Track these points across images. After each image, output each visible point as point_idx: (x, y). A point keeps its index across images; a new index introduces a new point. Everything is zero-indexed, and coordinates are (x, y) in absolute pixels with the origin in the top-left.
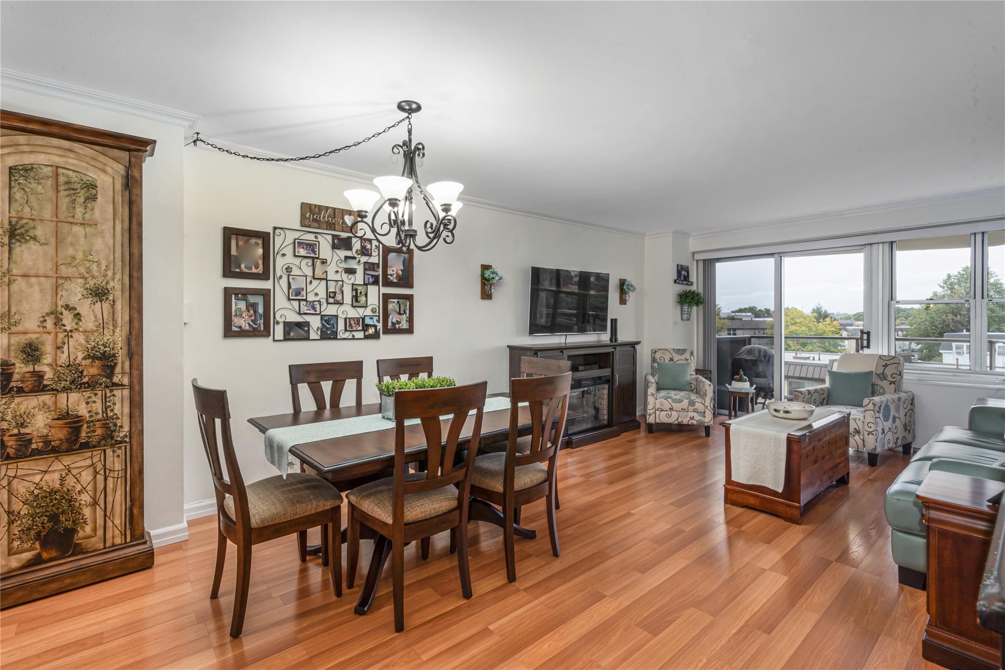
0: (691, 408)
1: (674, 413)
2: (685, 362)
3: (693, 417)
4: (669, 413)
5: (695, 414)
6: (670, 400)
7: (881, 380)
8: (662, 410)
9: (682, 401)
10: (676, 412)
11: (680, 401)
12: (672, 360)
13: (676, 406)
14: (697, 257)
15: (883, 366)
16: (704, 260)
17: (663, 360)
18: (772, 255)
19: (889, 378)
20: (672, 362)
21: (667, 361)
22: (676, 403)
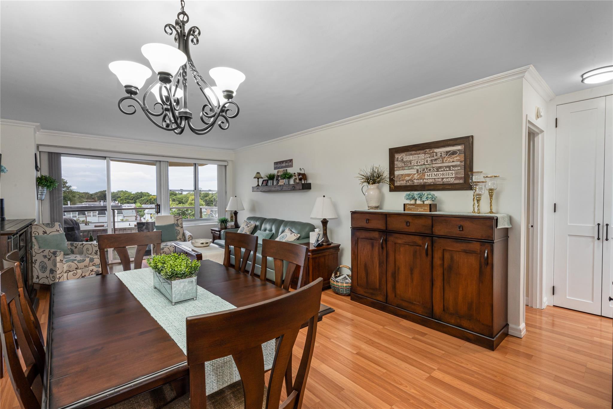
0: (91, 264)
1: (79, 271)
2: (58, 233)
3: (93, 270)
4: (75, 272)
5: (94, 267)
6: (76, 262)
7: (177, 227)
8: (70, 271)
9: (85, 260)
10: (80, 270)
11: (84, 261)
12: (45, 232)
13: (81, 265)
14: (41, 149)
15: (177, 220)
16: (49, 152)
17: (37, 234)
18: (105, 158)
19: (180, 225)
20: (46, 234)
21: (41, 234)
22: (80, 263)
